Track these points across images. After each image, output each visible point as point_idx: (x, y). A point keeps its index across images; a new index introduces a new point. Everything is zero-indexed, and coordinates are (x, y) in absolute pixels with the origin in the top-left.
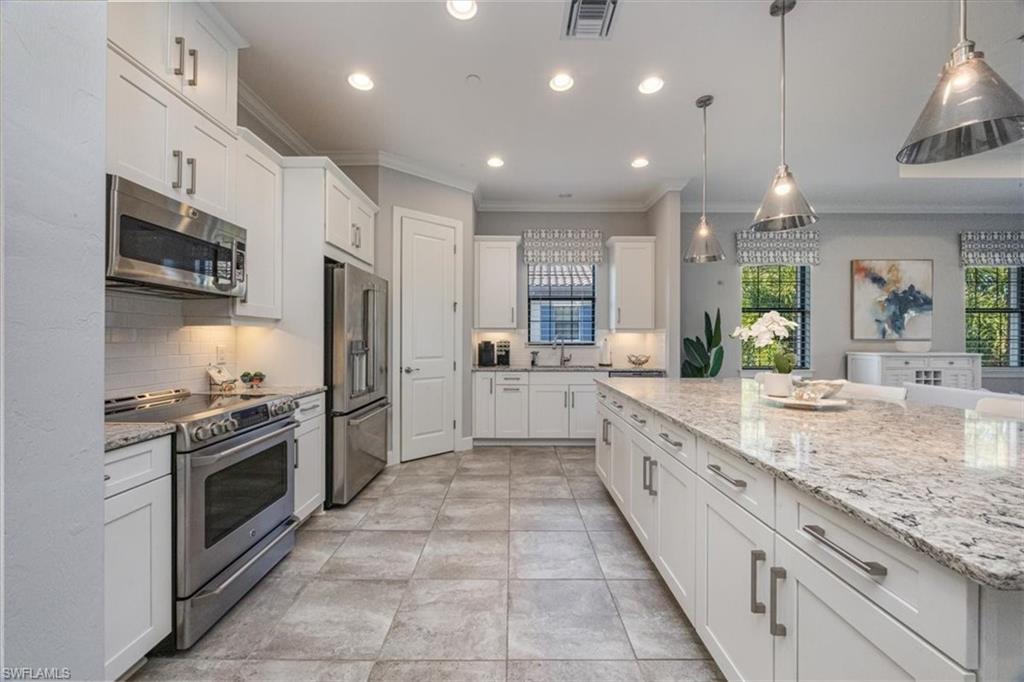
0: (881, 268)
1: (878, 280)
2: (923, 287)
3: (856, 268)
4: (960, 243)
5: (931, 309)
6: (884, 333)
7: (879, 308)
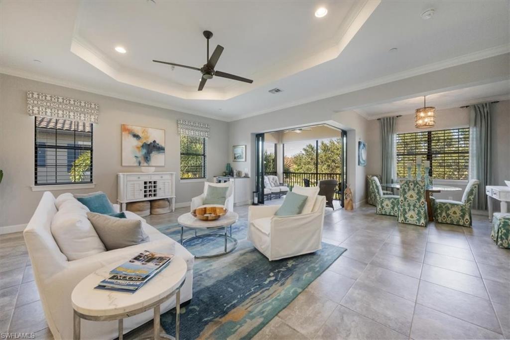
0: (138, 130)
1: (136, 136)
2: (160, 142)
3: (124, 129)
4: (177, 123)
5: (164, 152)
6: (140, 163)
7: (137, 151)
